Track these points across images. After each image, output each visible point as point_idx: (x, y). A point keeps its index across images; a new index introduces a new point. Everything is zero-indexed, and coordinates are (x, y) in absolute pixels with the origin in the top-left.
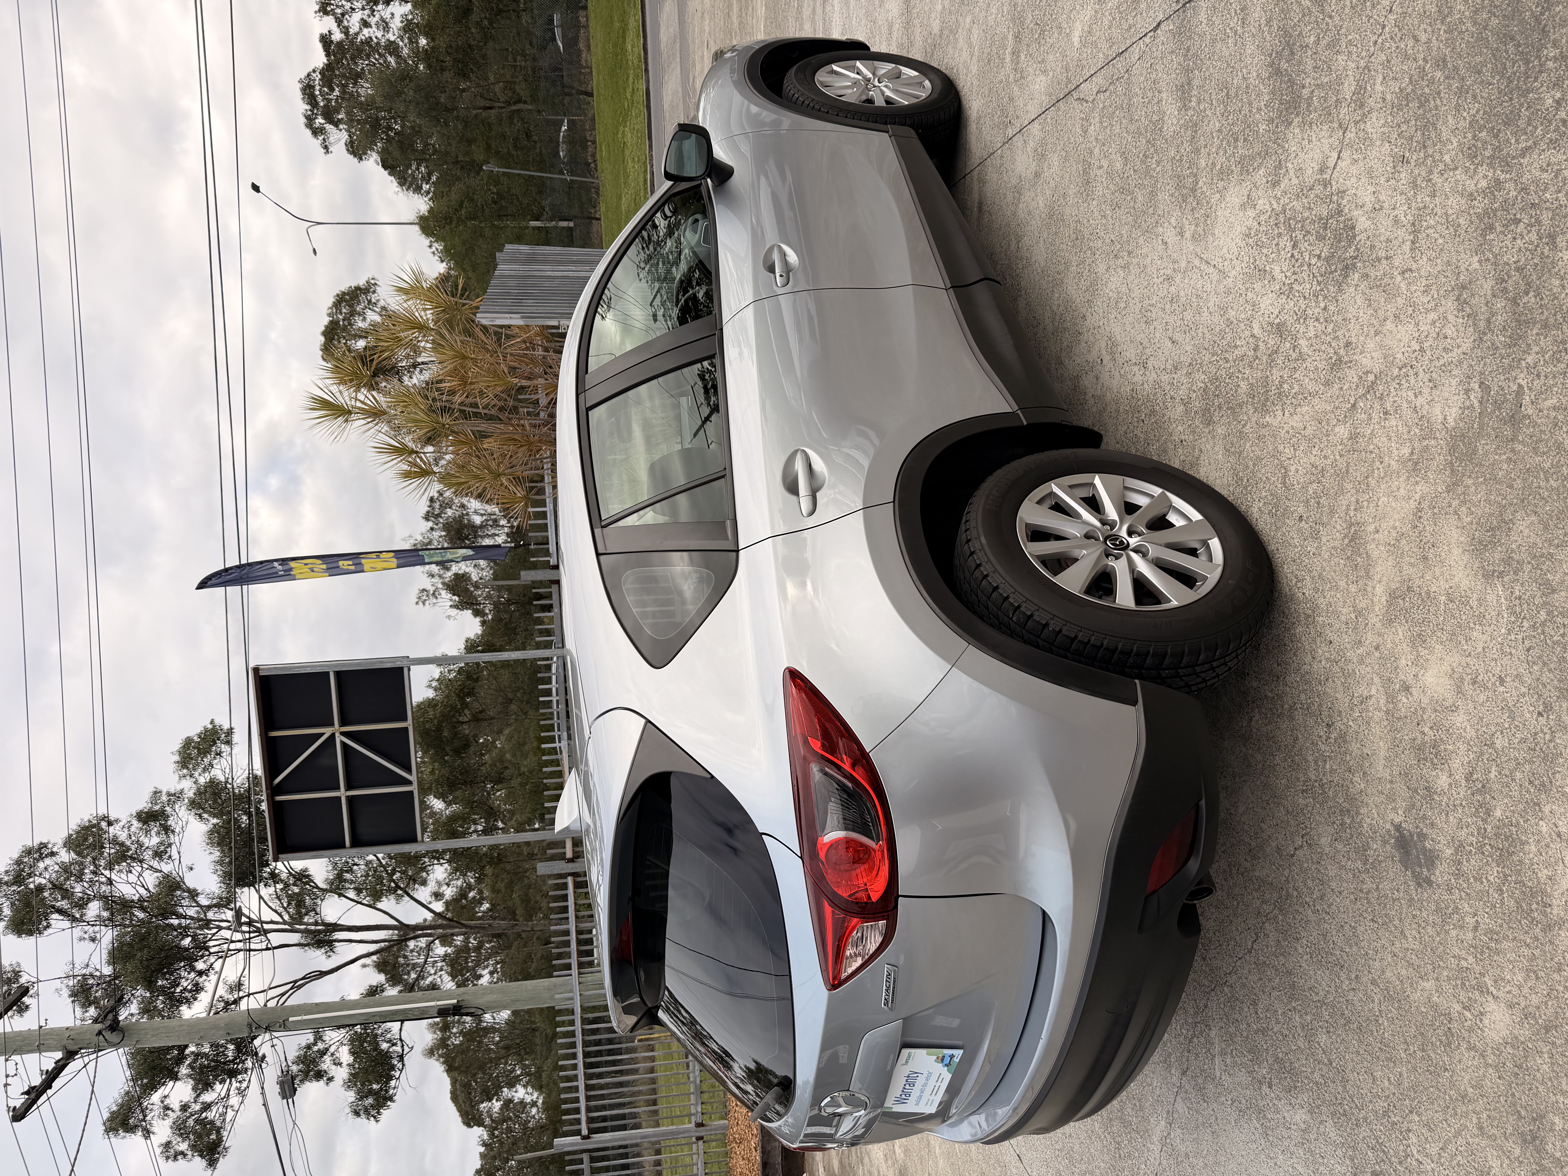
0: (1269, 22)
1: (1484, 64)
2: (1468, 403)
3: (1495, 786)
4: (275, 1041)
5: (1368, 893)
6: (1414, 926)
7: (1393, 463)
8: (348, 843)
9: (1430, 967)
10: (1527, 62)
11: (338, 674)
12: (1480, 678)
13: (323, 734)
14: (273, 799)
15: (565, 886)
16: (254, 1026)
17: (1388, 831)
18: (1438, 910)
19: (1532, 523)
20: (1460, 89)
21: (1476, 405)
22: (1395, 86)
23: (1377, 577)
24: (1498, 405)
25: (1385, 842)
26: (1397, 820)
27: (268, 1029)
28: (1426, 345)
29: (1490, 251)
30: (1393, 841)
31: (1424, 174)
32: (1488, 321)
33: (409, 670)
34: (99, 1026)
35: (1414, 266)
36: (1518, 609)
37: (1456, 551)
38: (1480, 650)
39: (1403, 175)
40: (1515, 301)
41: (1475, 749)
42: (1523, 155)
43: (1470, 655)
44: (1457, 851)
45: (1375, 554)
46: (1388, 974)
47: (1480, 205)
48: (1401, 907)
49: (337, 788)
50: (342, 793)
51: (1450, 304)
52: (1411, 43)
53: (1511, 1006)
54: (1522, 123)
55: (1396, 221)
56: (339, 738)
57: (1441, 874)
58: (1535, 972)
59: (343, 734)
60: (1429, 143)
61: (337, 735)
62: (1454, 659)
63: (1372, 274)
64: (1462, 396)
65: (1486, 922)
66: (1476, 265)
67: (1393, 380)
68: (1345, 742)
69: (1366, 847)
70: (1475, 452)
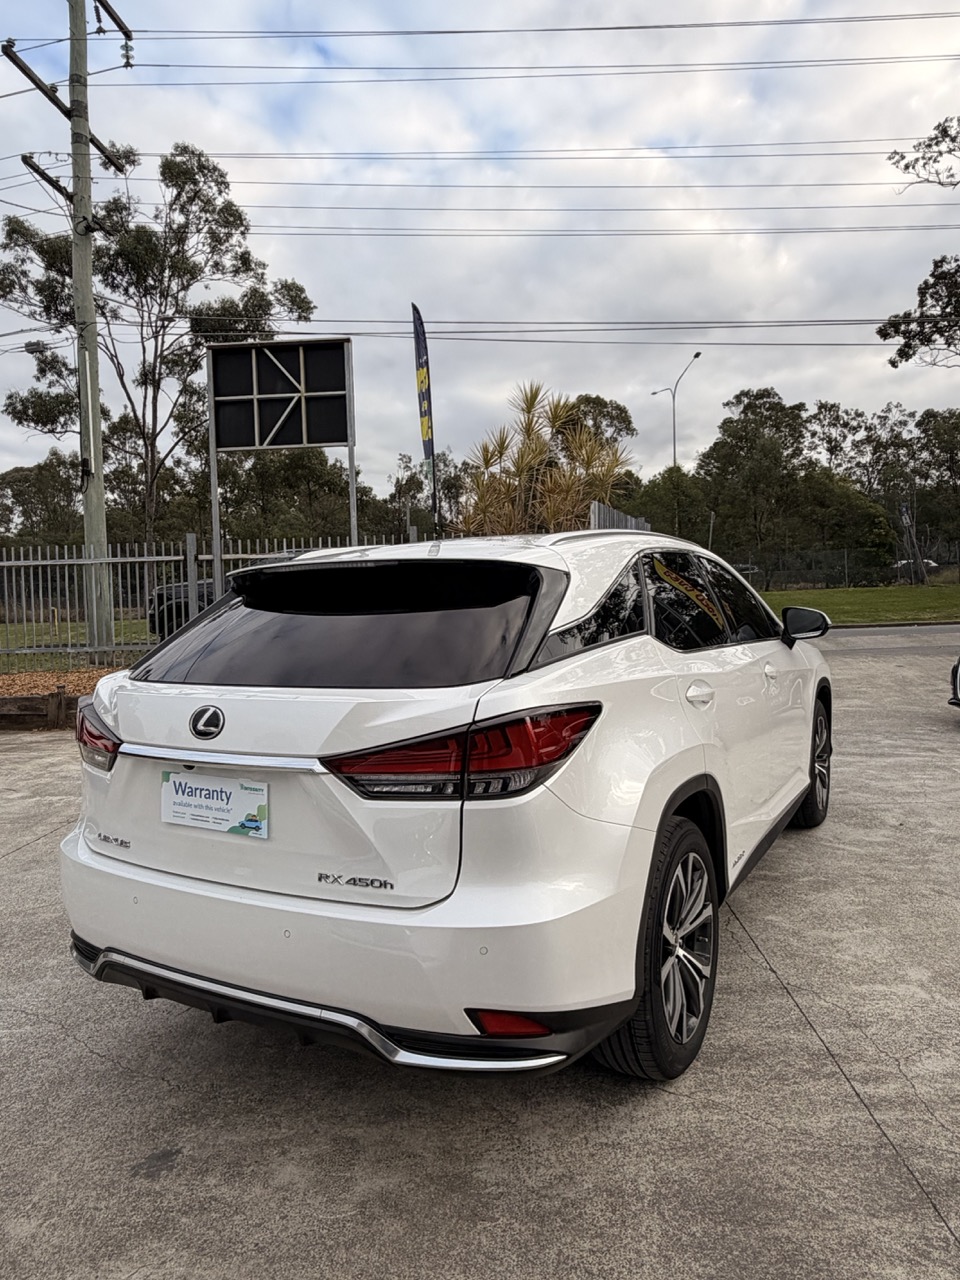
0: (768, 1044)
1: (724, 1186)
2: (489, 1185)
3: (204, 1217)
5: (130, 1132)
6: (102, 1166)
7: (451, 1137)
9: (68, 1179)
10: (723, 1213)
11: (344, 396)
12: (287, 1203)
13: (299, 383)
14: (253, 348)
15: (177, 553)
16: (83, 326)
17: (177, 1145)
18: (113, 1182)
19: (399, 1232)
20: (709, 1171)
21: (487, 1191)
22: (715, 1128)
23: (369, 1130)
24: (485, 1205)
25: (168, 1143)
26: (185, 1151)
27: (80, 336)
28: (533, 1155)
29: (596, 1195)
30: (169, 1148)
31: (653, 1149)
32: (546, 1196)
33: (346, 446)
34: (90, 218)
35: (589, 1145)
36: (335, 1226)
37: (382, 1182)
38: (308, 1201)
39: (654, 1136)
40: (558, 1213)
41: (234, 1202)
42: (660, 1213)
43: (305, 1195)
44: (158, 1193)
45: (386, 1128)
46: (65, 1150)
47: (628, 1187)
48: (118, 1156)
49: (259, 393)
50: (255, 396)
51: (560, 1170)
52: (744, 1137)
53: (33, 1237)
54: (681, 1212)
55: (622, 1132)
56: (296, 396)
57: (141, 1183)
58: (59, 1252)
59: (300, 398)
60: (674, 1151)
61: (299, 394)
62: (302, 1185)
63: (587, 1118)
64: (494, 1181)
65: (100, 1216)
66: (586, 1186)
67: (511, 1135)
68: (248, 1112)
69: (165, 1130)
70: (453, 1191)
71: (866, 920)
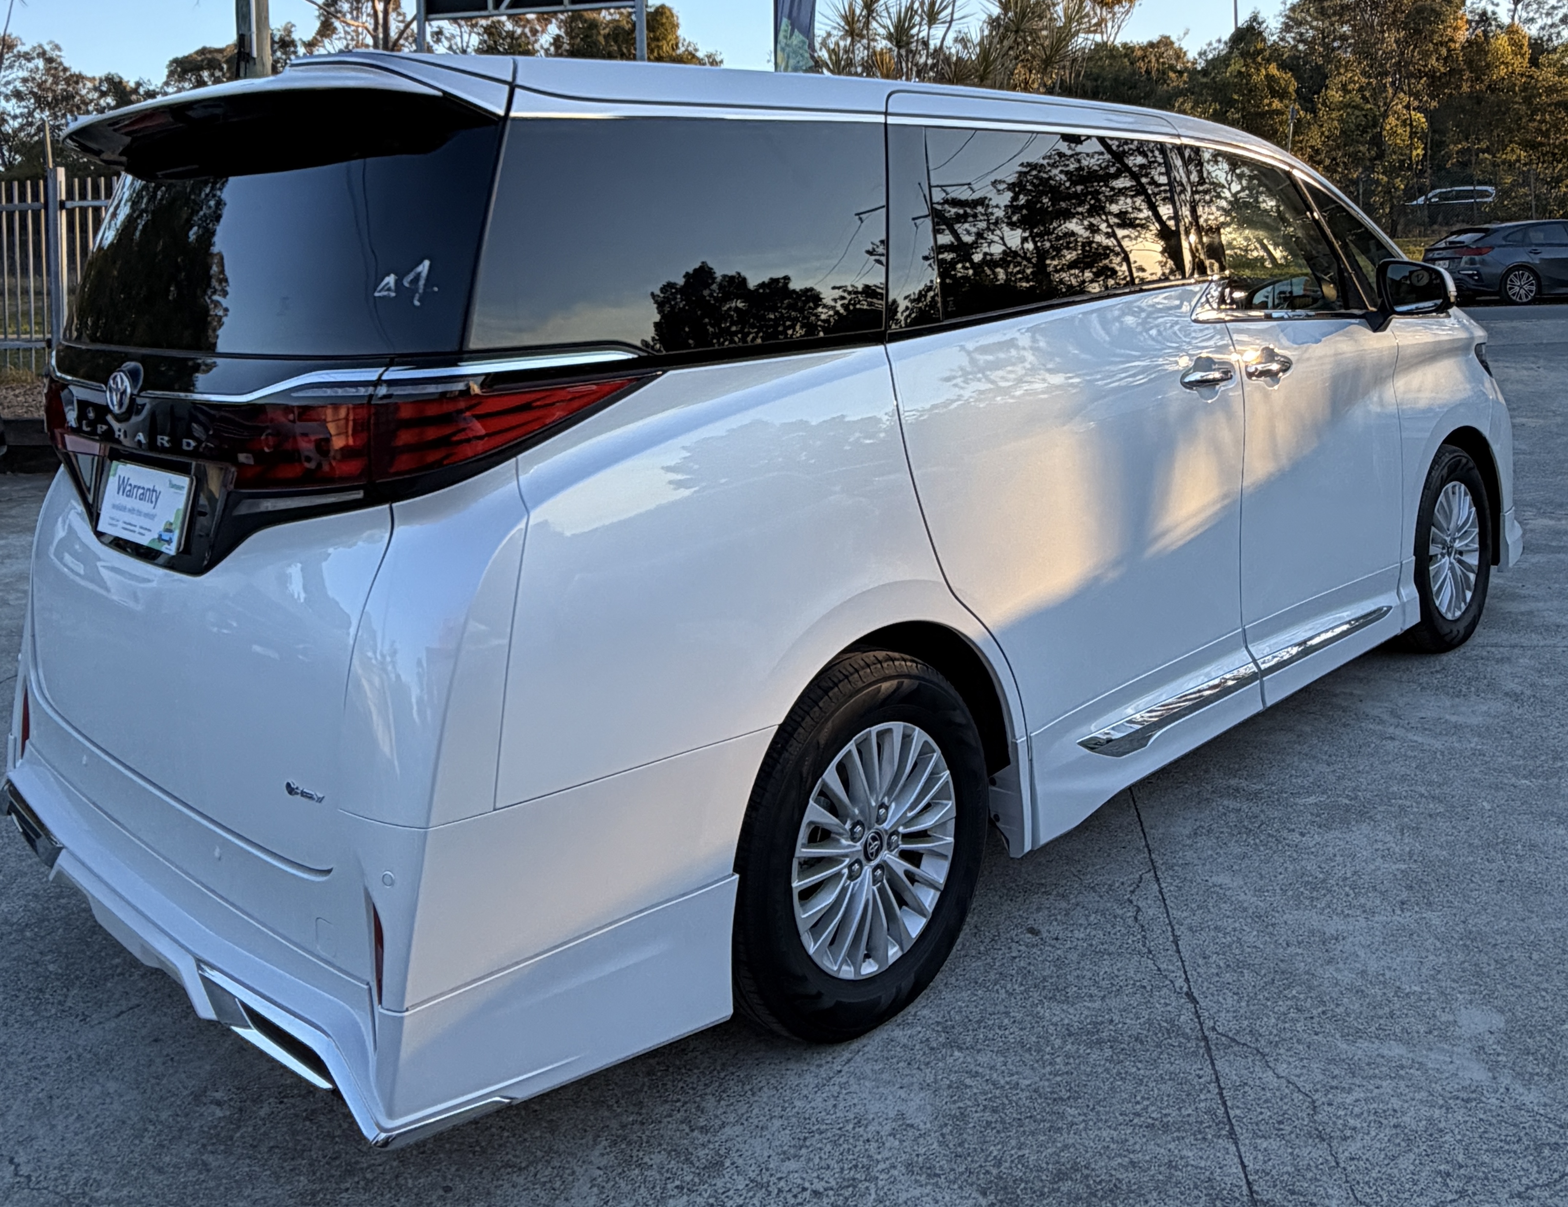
71: (1404, 895)
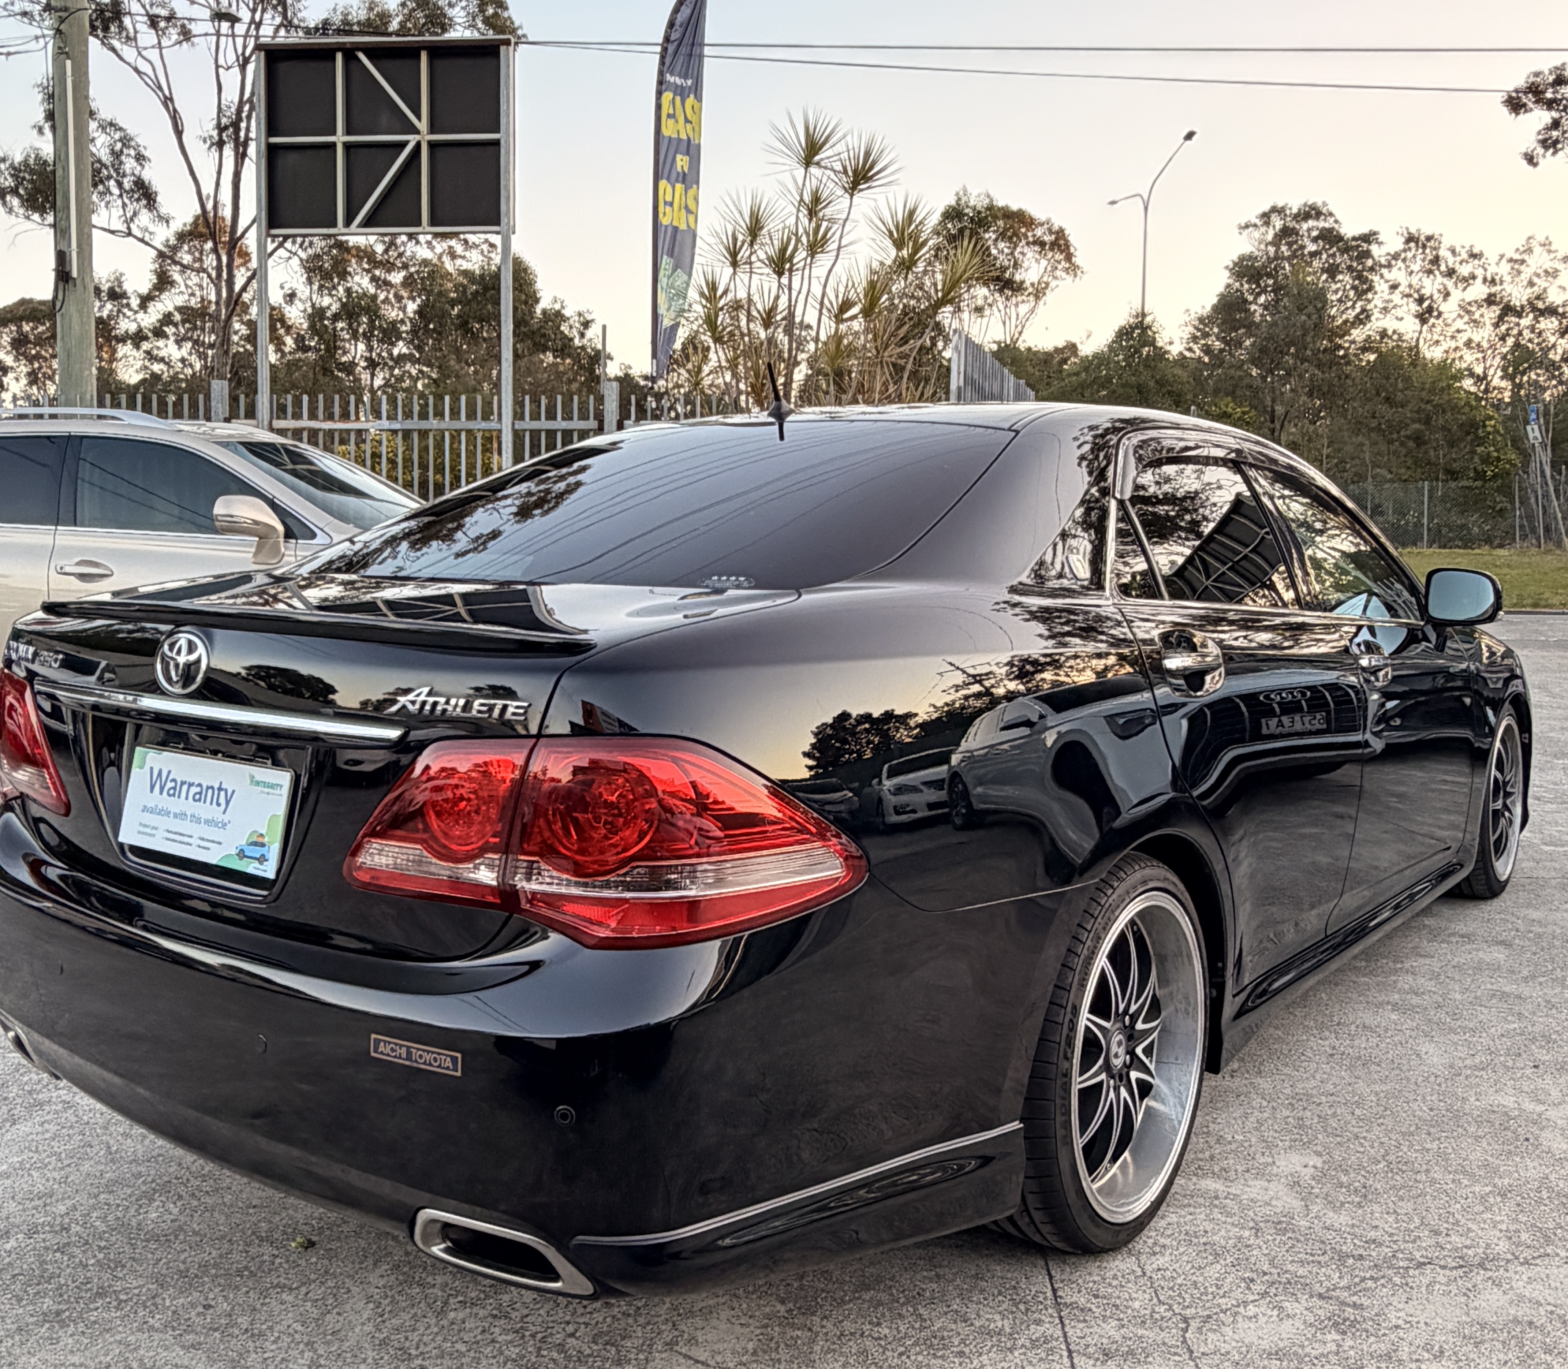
4: (41, 41)
8: (274, 140)
11: (496, 143)
13: (419, 118)
14: (339, 50)
16: (64, 15)
27: (57, 32)
33: (498, 233)
49: (348, 132)
50: (340, 138)
56: (413, 139)
59: (418, 145)
61: (417, 137)
